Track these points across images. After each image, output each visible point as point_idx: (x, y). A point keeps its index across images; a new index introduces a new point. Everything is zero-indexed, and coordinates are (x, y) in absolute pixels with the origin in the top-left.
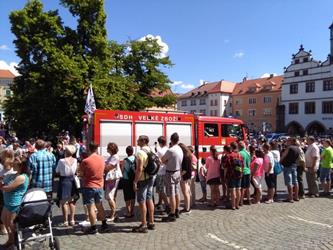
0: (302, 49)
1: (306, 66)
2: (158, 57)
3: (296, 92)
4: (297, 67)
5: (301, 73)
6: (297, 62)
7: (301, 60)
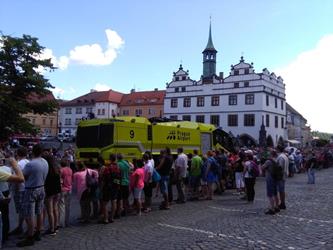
0: (181, 69)
1: (184, 83)
2: (37, 58)
3: (176, 106)
4: (177, 84)
5: (180, 89)
6: (177, 79)
7: (181, 78)
